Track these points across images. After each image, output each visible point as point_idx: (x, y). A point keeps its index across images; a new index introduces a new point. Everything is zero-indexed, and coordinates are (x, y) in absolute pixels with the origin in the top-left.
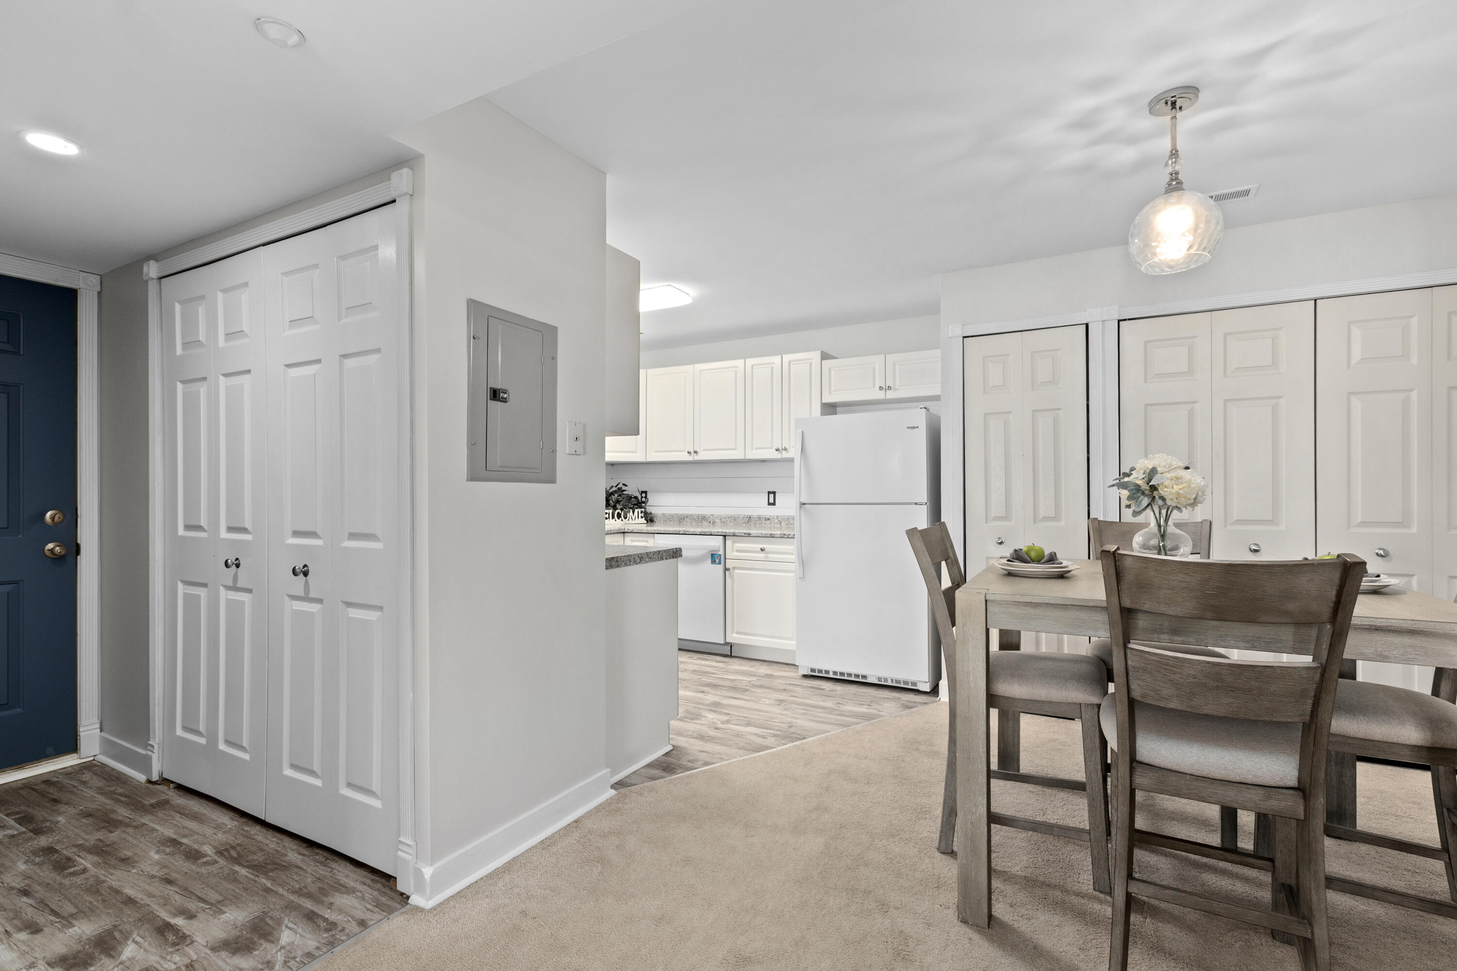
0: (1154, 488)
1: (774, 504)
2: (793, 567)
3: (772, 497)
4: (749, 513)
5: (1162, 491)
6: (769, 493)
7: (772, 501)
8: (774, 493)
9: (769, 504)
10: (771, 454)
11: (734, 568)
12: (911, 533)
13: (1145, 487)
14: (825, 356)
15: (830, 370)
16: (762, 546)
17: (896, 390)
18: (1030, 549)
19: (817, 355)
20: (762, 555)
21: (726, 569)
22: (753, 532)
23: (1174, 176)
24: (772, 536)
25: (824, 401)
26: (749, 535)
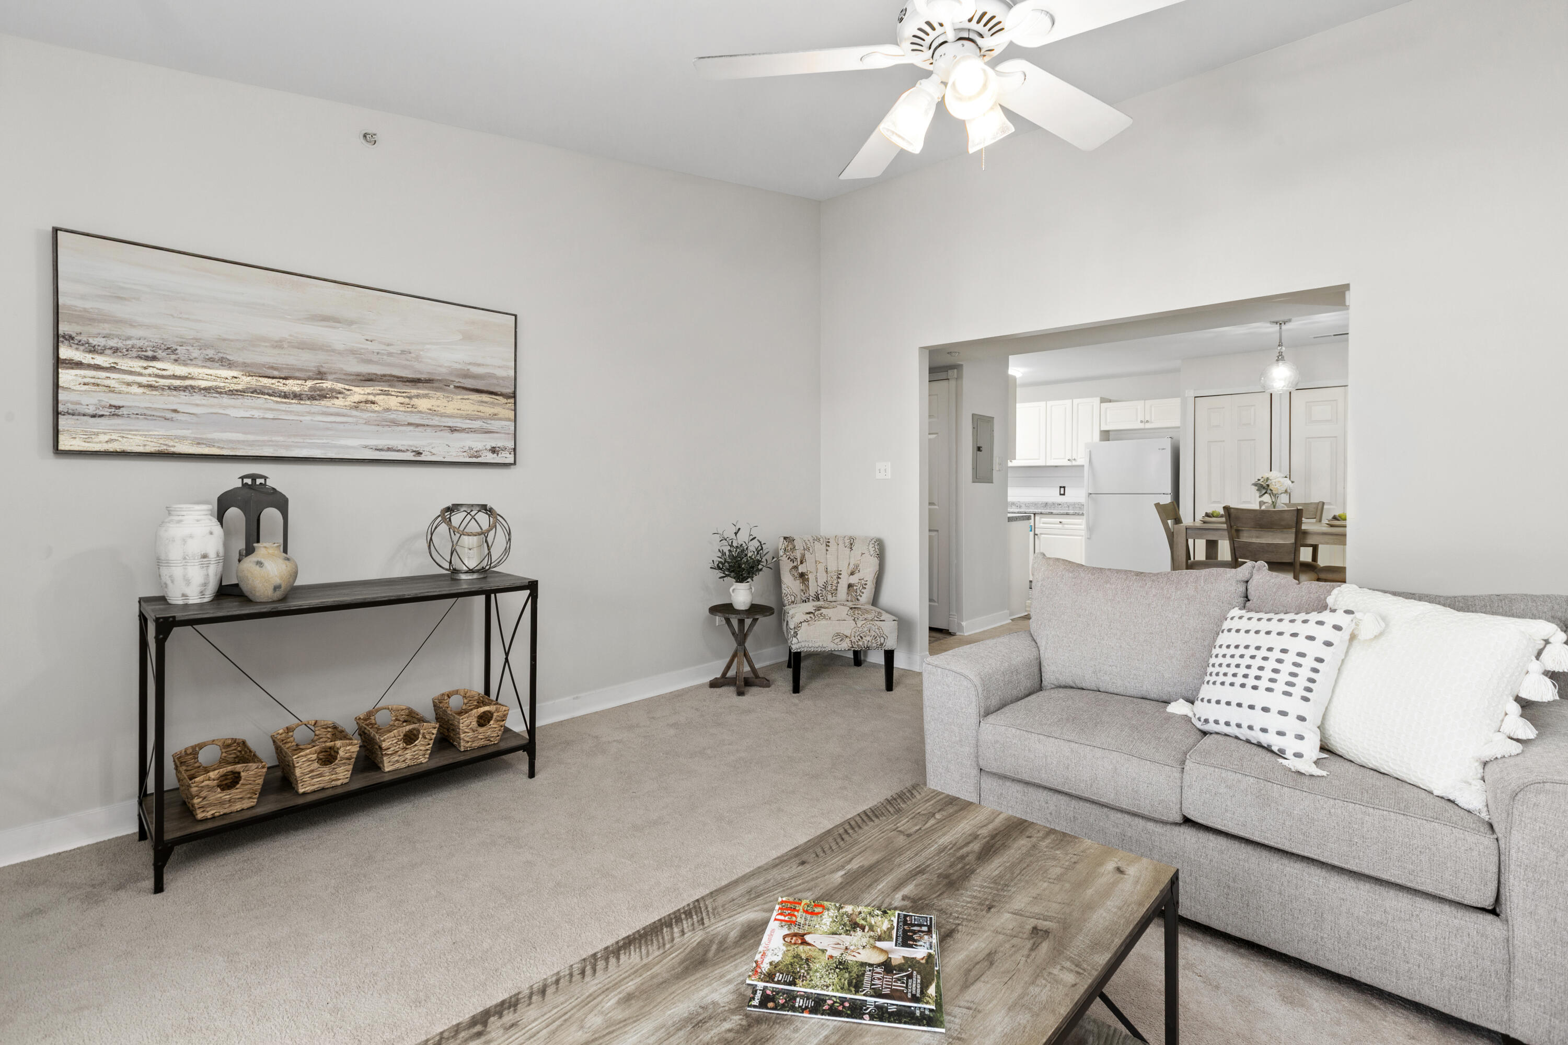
0: (1268, 485)
1: (1064, 494)
2: (1083, 533)
3: (1063, 490)
4: (1045, 500)
5: (1271, 487)
6: (1061, 487)
7: (1062, 492)
8: (1064, 487)
9: (1061, 494)
10: (1065, 462)
11: (1041, 534)
12: (1157, 505)
13: (1265, 485)
14: (1103, 400)
15: (1106, 409)
16: (1061, 520)
17: (1152, 422)
18: (1213, 512)
19: (1098, 399)
20: (1060, 526)
21: (1035, 534)
22: (1055, 512)
23: (1281, 354)
24: (1067, 514)
25: (1102, 429)
26: (1052, 513)
